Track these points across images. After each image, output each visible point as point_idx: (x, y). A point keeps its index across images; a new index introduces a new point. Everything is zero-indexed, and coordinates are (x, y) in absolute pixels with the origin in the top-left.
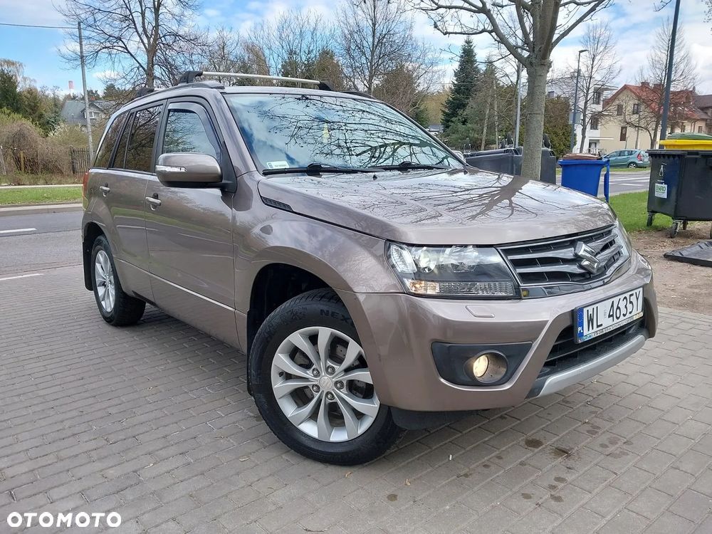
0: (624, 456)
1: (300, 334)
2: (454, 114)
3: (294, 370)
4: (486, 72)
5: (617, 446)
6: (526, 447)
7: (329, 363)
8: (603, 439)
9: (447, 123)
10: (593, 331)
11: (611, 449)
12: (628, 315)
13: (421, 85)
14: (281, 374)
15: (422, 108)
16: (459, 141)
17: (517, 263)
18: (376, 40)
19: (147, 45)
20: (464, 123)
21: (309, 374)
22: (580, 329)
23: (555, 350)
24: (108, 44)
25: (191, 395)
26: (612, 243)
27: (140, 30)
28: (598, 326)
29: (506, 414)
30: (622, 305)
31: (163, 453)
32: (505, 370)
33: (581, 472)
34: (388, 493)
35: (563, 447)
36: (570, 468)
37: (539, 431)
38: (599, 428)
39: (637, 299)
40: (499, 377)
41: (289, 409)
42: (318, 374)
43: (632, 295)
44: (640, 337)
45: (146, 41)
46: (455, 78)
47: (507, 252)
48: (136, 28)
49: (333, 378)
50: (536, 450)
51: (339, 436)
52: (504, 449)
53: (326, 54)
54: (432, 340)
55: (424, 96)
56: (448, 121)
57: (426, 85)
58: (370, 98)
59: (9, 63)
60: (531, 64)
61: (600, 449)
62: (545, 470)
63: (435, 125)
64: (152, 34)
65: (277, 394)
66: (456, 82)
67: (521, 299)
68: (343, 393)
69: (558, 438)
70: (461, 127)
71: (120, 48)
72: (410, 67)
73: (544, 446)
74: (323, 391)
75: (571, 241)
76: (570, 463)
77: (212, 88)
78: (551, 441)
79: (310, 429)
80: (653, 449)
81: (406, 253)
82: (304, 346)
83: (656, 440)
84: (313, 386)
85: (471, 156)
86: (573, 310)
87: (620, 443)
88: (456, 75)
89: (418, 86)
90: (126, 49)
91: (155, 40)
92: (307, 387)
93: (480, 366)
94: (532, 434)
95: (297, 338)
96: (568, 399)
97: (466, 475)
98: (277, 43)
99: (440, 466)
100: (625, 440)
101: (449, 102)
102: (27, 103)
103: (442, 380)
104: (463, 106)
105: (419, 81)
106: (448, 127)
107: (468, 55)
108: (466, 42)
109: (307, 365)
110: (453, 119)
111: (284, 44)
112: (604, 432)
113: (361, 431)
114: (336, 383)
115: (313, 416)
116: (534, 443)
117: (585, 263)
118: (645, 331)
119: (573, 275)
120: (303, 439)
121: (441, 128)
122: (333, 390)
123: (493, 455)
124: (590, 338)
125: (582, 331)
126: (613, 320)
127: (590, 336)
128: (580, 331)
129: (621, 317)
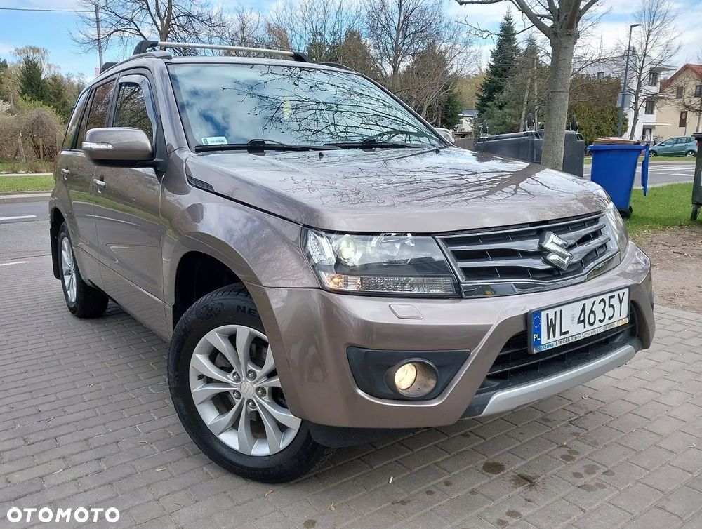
0: (599, 490)
1: (218, 332)
2: (490, 98)
3: (214, 372)
4: (526, 52)
5: (594, 476)
6: (484, 472)
7: (250, 367)
8: (578, 466)
9: (482, 108)
10: (555, 339)
11: (587, 479)
12: (607, 321)
13: (454, 67)
14: (201, 377)
15: (455, 91)
16: (495, 127)
17: (460, 256)
18: (402, 18)
19: (160, 27)
20: (501, 107)
21: (229, 378)
22: (535, 336)
23: (500, 361)
24: (119, 27)
25: (131, 394)
26: (596, 234)
27: (154, 12)
28: (562, 334)
29: (470, 432)
30: (598, 308)
31: (78, 458)
32: (435, 382)
33: (542, 506)
34: (306, 518)
35: (528, 473)
36: (529, 501)
37: (504, 453)
38: (577, 453)
39: (621, 302)
40: (427, 390)
41: (210, 416)
42: (238, 380)
43: (613, 297)
44: (628, 348)
45: (159, 22)
46: (493, 59)
47: (449, 242)
48: (149, 9)
49: (254, 383)
50: (494, 476)
51: (261, 450)
52: (455, 473)
53: (353, 35)
54: (349, 344)
55: (456, 79)
56: (483, 105)
57: (459, 67)
58: (346, 69)
59: (36, 50)
60: (555, 34)
61: (573, 479)
62: (498, 501)
63: (469, 110)
64: (165, 16)
65: (196, 400)
66: (492, 63)
67: (461, 298)
68: (266, 402)
69: (524, 463)
70: (497, 112)
71: (131, 31)
72: (442, 48)
73: (505, 472)
74: (244, 398)
75: (538, 230)
76: (532, 494)
77: (158, 58)
78: (515, 466)
79: (231, 440)
80: (637, 482)
81: (324, 241)
82: (223, 346)
83: (644, 471)
84: (235, 391)
85: (489, 140)
86: (526, 314)
87: (598, 473)
88: (493, 55)
89: (452, 67)
90: (139, 31)
91: (168, 21)
92: (228, 393)
93: (405, 377)
94: (493, 457)
95: (215, 338)
96: (549, 417)
97: (403, 502)
98: (299, 23)
99: (376, 490)
100: (606, 470)
101: (485, 85)
102: (51, 90)
103: (360, 392)
104: (500, 89)
105: (451, 63)
106: (483, 112)
107: (507, 33)
108: (505, 19)
109: (227, 369)
110: (489, 103)
111: (307, 25)
112: (582, 459)
113: (283, 445)
114: (258, 389)
115: (234, 425)
116: (493, 468)
117: (553, 257)
118: (635, 341)
119: (534, 272)
120: (223, 451)
121: (476, 113)
122: (255, 397)
123: (442, 479)
124: (551, 348)
125: (538, 339)
126: (585, 327)
127: (550, 346)
128: (536, 339)
129: (597, 324)
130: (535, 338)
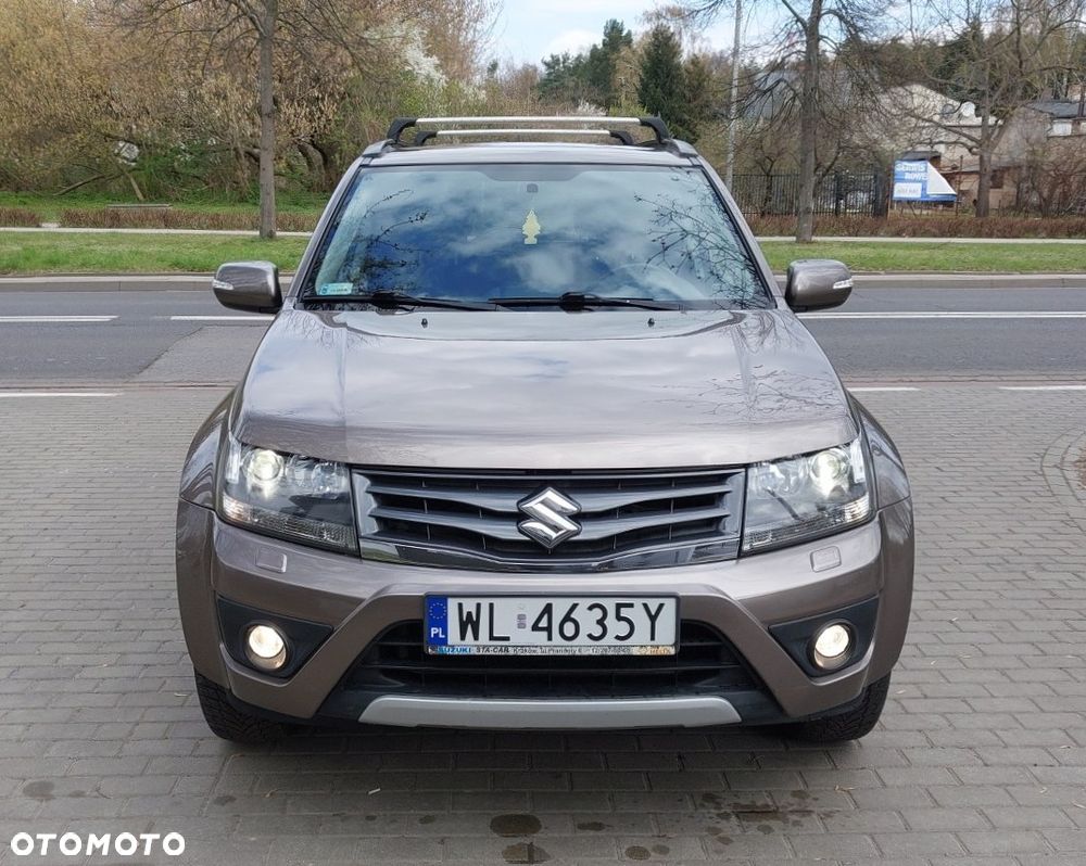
10: (477, 643)
12: (610, 641)
22: (436, 630)
28: (493, 638)
30: (586, 616)
39: (652, 617)
43: (628, 605)
75: (544, 482)
86: (423, 596)
117: (534, 525)
119: (493, 541)
124: (465, 653)
125: (441, 636)
126: (550, 638)
127: (465, 650)
128: (435, 635)
129: (582, 639)
130: (433, 633)
